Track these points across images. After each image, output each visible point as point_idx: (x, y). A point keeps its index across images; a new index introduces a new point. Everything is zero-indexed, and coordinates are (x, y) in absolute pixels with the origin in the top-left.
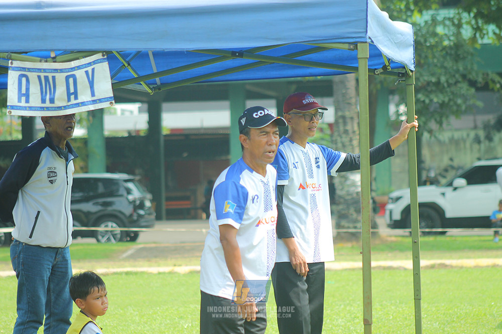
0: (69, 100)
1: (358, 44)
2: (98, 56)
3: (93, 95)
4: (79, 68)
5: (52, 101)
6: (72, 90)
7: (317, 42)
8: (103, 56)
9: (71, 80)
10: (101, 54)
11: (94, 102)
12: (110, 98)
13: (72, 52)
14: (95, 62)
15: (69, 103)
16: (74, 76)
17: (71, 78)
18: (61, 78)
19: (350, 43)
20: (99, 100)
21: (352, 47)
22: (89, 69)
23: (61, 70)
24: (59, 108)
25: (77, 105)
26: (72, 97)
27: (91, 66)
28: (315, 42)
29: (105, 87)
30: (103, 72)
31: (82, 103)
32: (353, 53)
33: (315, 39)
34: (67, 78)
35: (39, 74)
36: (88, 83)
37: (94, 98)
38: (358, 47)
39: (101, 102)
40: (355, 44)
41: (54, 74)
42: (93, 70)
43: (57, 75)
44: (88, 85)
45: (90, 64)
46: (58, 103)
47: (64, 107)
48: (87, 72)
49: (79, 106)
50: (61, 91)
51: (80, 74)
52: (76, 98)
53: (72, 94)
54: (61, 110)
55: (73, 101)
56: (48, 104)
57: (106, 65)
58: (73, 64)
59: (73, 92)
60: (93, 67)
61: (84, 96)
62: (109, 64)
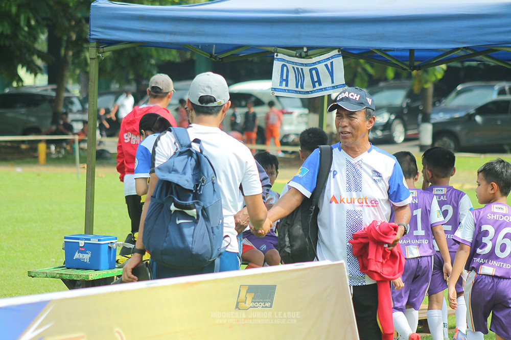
0: (314, 86)
2: (335, 52)
3: (333, 82)
4: (319, 62)
5: (302, 87)
6: (316, 79)
8: (339, 52)
9: (314, 72)
10: (337, 51)
11: (334, 87)
12: (343, 85)
13: (317, 48)
14: (332, 57)
15: (315, 89)
16: (316, 69)
17: (314, 70)
18: (306, 70)
20: (336, 86)
22: (328, 63)
23: (305, 64)
24: (308, 93)
25: (321, 90)
26: (317, 84)
27: (329, 60)
29: (340, 76)
30: (339, 64)
31: (324, 88)
34: (311, 70)
35: (294, 66)
36: (328, 73)
37: (333, 85)
39: (338, 88)
41: (302, 67)
42: (332, 63)
43: (304, 68)
44: (329, 75)
45: (328, 59)
46: (306, 89)
47: (311, 91)
48: (326, 65)
49: (322, 91)
50: (307, 79)
51: (321, 68)
52: (320, 84)
53: (316, 82)
54: (309, 94)
55: (318, 87)
56: (299, 89)
57: (340, 59)
58: (315, 60)
59: (317, 80)
60: (331, 61)
61: (326, 83)
62: (343, 58)
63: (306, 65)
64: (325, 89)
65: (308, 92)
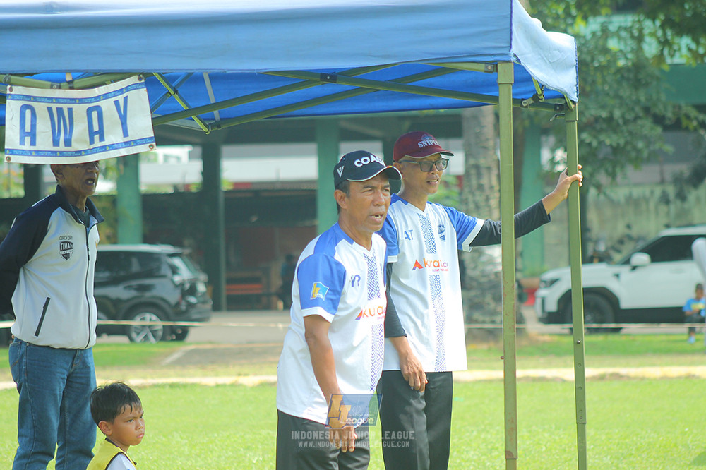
0: (92, 141)
1: (499, 64)
2: (133, 80)
3: (125, 134)
4: (105, 96)
5: (68, 143)
6: (96, 128)
7: (441, 61)
8: (140, 79)
9: (95, 114)
10: (137, 77)
11: (127, 144)
12: (150, 138)
13: (96, 74)
14: (127, 89)
15: (92, 146)
16: (98, 109)
17: (94, 111)
18: (80, 111)
19: (486, 63)
20: (134, 141)
21: (489, 68)
22: (120, 98)
23: (80, 99)
24: (78, 153)
25: (104, 148)
26: (97, 137)
27: (123, 93)
28: (437, 61)
29: (142, 123)
30: (140, 102)
31: (109, 146)
32: (492, 76)
33: (439, 57)
34: (89, 111)
35: (50, 105)
36: (118, 117)
37: (127, 139)
38: (499, 68)
39: (137, 145)
40: (495, 64)
41: (70, 106)
42: (126, 99)
43: (74, 106)
44: (119, 120)
45: (121, 91)
46: (76, 146)
47: (85, 151)
48: (117, 103)
49: (106, 150)
50: (80, 129)
51: (107, 106)
52: (102, 139)
53: (97, 133)
54: (81, 155)
55: (98, 144)
56: (62, 147)
57: (143, 92)
58: (98, 91)
59: (97, 130)
60: (124, 95)
61: (114, 136)
62: (148, 90)
63: (81, 101)
64: (112, 147)
65: (80, 152)
